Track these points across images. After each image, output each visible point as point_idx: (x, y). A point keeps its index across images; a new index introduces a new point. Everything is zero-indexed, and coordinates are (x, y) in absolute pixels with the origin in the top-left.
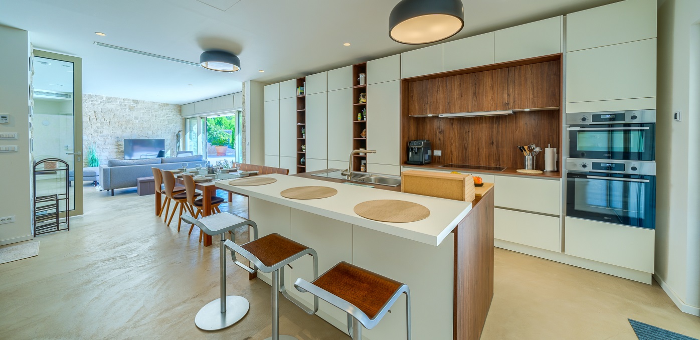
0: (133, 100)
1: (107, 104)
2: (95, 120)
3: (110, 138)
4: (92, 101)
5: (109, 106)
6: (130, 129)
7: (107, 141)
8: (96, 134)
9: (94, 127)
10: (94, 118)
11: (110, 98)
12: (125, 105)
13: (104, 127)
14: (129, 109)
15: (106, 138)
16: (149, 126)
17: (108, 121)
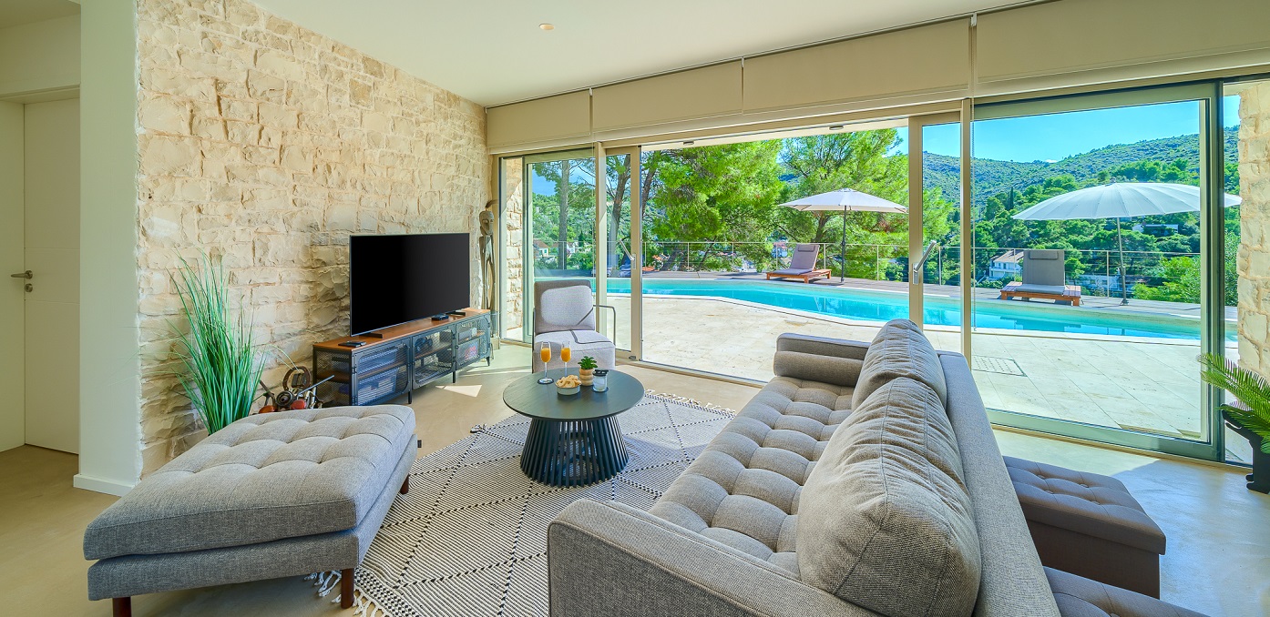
0: (366, 60)
1: (273, 52)
2: (217, 132)
3: (281, 227)
4: (207, 21)
5: (282, 67)
6: (354, 186)
7: (272, 245)
8: (222, 208)
9: (215, 167)
10: (212, 120)
11: (284, 28)
12: (341, 75)
13: (261, 173)
14: (354, 96)
15: (266, 229)
16: (408, 178)
17: (276, 142)
